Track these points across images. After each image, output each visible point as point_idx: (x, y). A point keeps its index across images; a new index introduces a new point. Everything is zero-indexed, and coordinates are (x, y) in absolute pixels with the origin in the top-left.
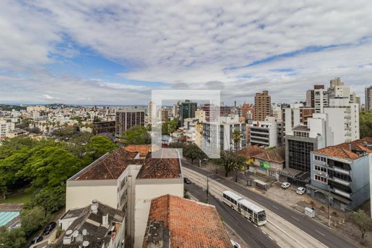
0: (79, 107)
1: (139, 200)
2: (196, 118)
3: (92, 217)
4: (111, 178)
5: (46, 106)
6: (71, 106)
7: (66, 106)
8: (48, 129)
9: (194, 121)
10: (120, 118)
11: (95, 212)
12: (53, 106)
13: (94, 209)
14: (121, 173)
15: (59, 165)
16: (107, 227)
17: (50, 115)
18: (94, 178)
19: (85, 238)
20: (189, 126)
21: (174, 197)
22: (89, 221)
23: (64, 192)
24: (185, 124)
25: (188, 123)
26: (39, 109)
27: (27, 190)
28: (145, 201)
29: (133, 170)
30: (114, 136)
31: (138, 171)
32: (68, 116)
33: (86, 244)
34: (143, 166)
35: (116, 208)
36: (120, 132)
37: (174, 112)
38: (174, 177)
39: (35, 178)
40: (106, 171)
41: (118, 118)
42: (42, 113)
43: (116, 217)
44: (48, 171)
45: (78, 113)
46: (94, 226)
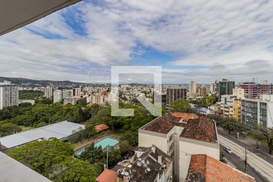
0: (145, 85)
1: (182, 152)
2: (233, 95)
3: (152, 154)
4: (162, 132)
5: (129, 85)
6: (141, 85)
7: (138, 85)
8: (130, 97)
9: (231, 97)
10: (170, 93)
11: (154, 152)
12: (132, 85)
13: (153, 150)
14: (169, 130)
15: (136, 119)
16: (161, 164)
17: (131, 90)
18: (153, 131)
19: (148, 166)
20: (226, 102)
21: (210, 158)
22: (150, 156)
23: (138, 135)
24: (223, 99)
25: (226, 99)
26: (126, 86)
27: (122, 130)
28: (186, 154)
29: (178, 130)
30: (165, 104)
31: (181, 131)
32: (140, 90)
33: (149, 170)
34: (185, 129)
35: (166, 153)
36: (170, 102)
37: (211, 89)
38: (210, 142)
39: (125, 124)
40: (160, 127)
41: (168, 93)
42: (128, 89)
43: (166, 159)
44: (130, 122)
45: (145, 89)
46: (153, 160)
